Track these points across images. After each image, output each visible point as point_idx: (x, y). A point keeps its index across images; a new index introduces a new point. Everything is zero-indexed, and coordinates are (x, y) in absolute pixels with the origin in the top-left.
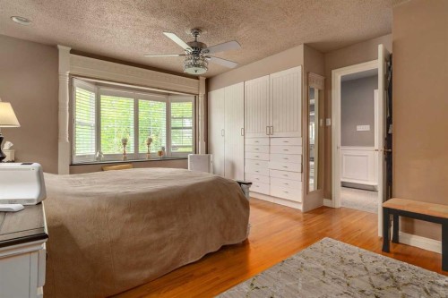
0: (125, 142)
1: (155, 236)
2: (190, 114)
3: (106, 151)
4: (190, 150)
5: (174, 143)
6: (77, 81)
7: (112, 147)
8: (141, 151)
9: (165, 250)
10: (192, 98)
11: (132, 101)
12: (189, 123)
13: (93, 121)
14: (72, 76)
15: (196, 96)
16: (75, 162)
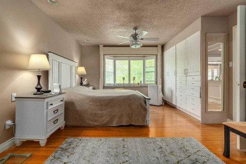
0: (124, 79)
1: (99, 112)
2: (154, 65)
3: (118, 82)
4: (154, 83)
5: (146, 79)
6: (106, 57)
7: (119, 81)
8: (131, 83)
9: (103, 118)
10: (155, 57)
11: (127, 61)
12: (153, 69)
13: (113, 71)
14: (104, 55)
15: (157, 55)
16: (105, 86)
